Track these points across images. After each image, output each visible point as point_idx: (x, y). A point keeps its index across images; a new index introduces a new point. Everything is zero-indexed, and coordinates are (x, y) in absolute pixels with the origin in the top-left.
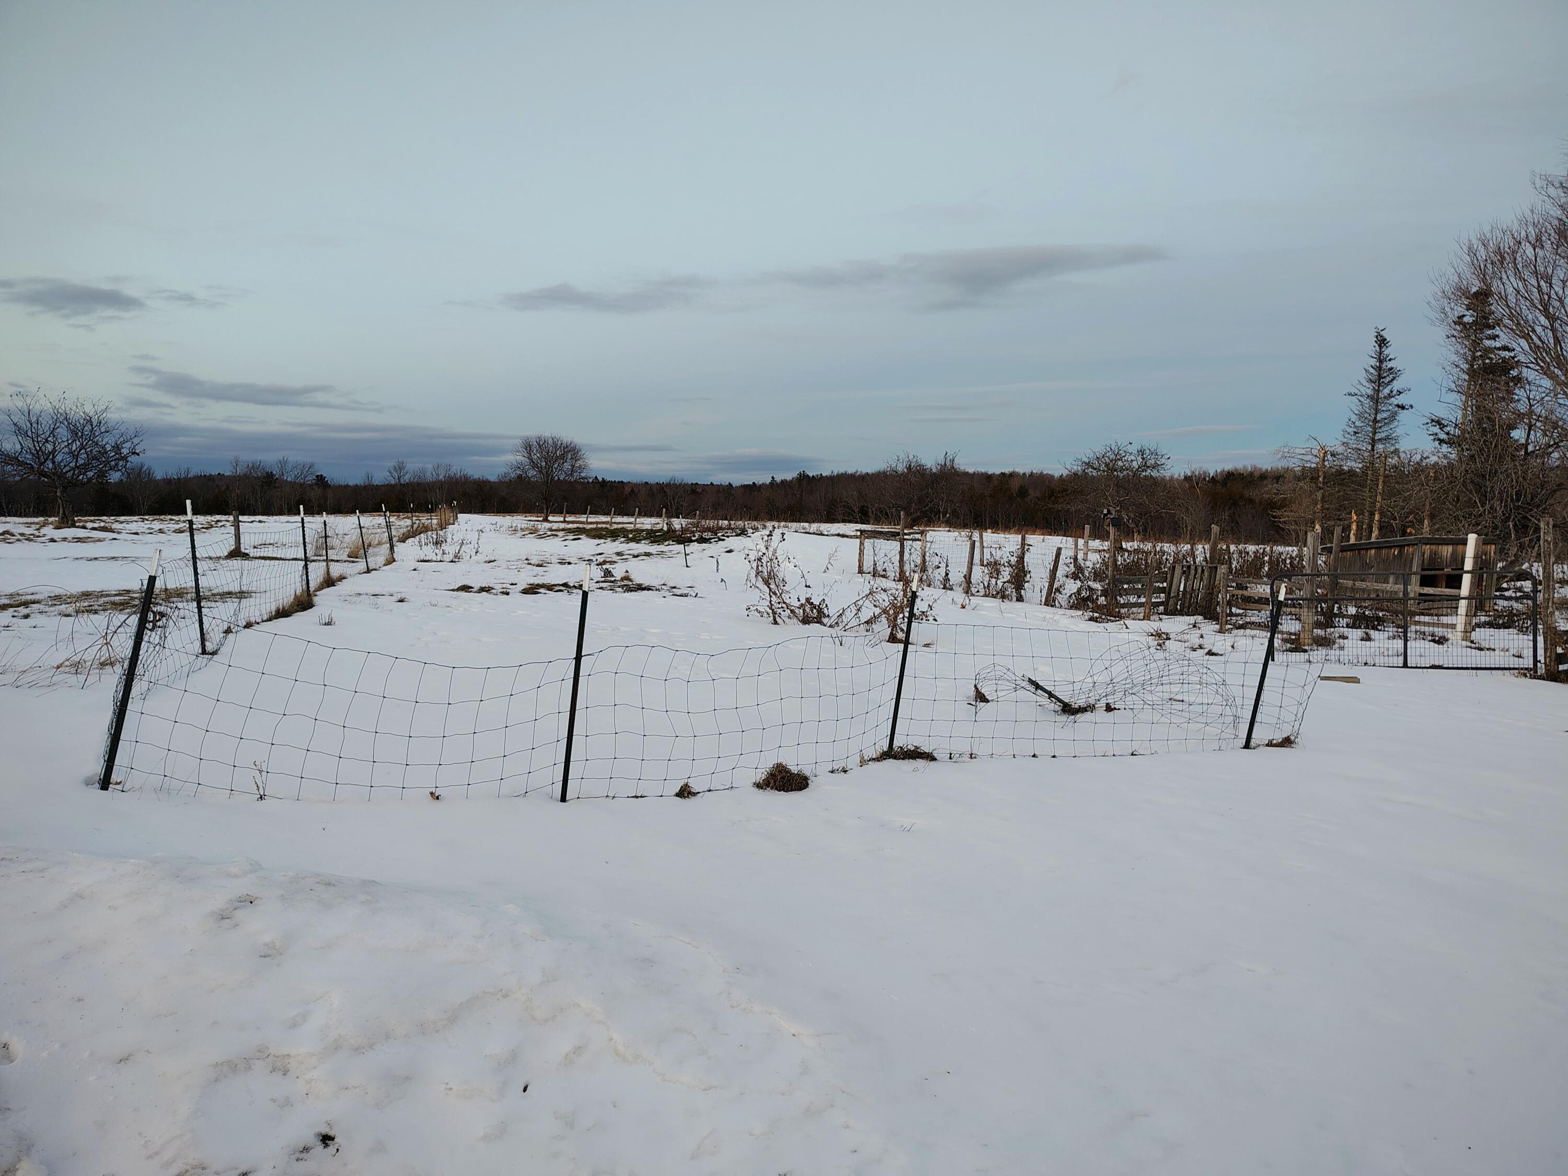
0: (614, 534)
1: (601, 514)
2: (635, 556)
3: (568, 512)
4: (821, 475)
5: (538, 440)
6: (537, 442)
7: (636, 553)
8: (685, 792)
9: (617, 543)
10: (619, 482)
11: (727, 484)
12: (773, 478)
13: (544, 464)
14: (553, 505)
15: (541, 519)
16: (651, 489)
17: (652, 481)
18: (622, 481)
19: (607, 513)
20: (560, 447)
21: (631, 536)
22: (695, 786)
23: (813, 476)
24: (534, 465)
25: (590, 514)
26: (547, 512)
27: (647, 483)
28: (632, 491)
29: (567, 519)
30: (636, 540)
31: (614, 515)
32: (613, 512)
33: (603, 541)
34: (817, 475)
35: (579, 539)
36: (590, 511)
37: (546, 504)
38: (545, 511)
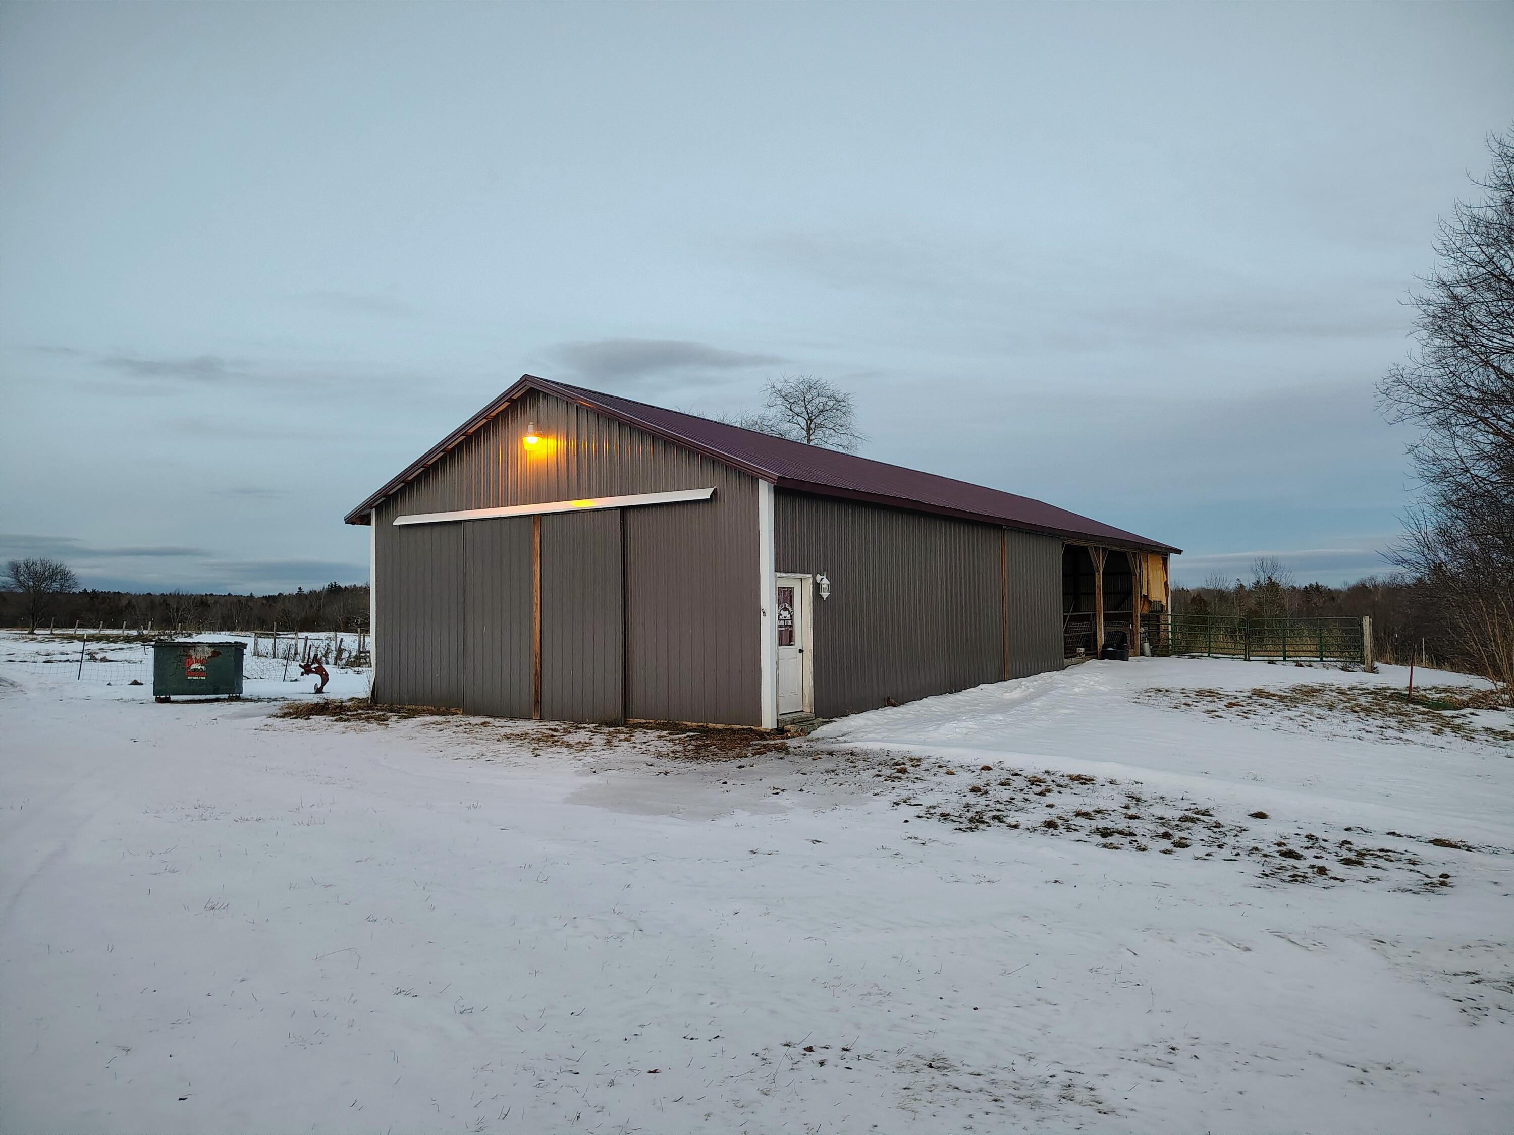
0: (99, 639)
1: (89, 628)
2: (112, 650)
3: (54, 627)
4: (355, 585)
5: (26, 562)
6: (24, 564)
7: (113, 648)
8: (109, 684)
9: (100, 643)
10: (114, 593)
11: (249, 595)
12: (300, 588)
13: (31, 583)
14: (39, 620)
15: (27, 632)
16: (152, 602)
17: (157, 592)
18: (118, 593)
19: (96, 627)
20: (49, 569)
21: (111, 639)
22: (111, 683)
23: (346, 587)
24: (20, 583)
25: (78, 627)
26: (33, 626)
27: (150, 594)
28: (130, 602)
29: (54, 632)
30: (114, 642)
31: (103, 628)
32: (101, 625)
33: (91, 643)
34: (351, 586)
35: (72, 642)
36: (78, 625)
37: (33, 619)
38: (32, 625)
